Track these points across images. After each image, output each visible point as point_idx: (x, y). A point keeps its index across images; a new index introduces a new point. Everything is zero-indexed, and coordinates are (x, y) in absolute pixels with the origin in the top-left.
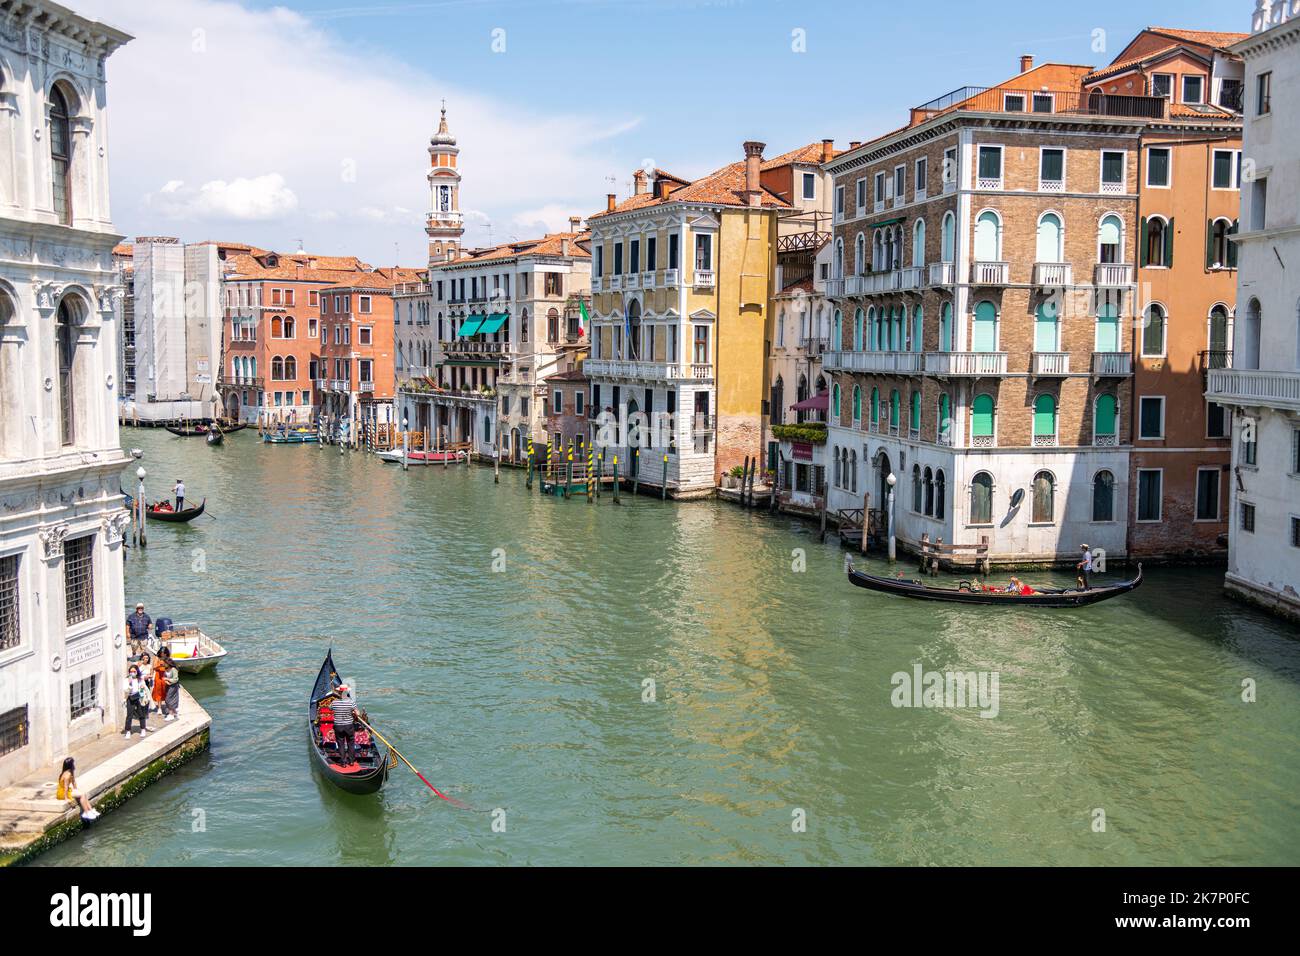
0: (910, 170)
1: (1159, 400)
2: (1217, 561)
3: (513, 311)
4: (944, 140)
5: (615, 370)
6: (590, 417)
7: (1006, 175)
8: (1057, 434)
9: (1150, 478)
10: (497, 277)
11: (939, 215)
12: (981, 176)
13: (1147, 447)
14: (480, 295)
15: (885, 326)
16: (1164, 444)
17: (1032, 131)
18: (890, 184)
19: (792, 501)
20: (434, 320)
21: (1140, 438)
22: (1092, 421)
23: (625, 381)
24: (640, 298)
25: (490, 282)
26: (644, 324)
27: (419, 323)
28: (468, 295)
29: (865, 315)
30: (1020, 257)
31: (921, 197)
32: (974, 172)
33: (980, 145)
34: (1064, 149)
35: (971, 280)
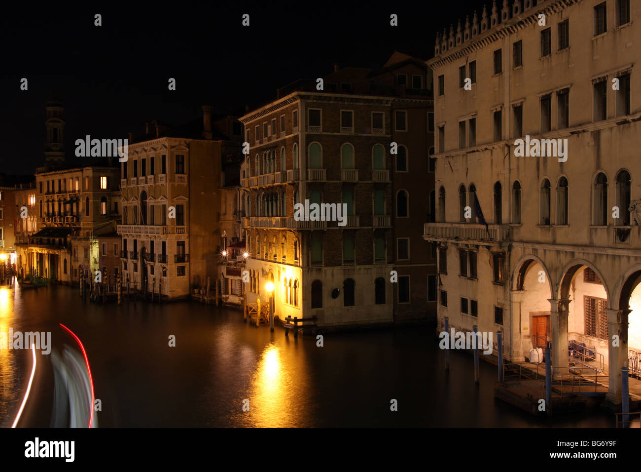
0: (278, 121)
1: (407, 240)
3: (81, 198)
4: (292, 106)
5: (133, 230)
6: (122, 257)
7: (323, 124)
8: (355, 259)
9: (403, 280)
10: (71, 179)
11: (291, 145)
12: (310, 125)
13: (401, 264)
14: (63, 189)
15: (270, 203)
16: (411, 262)
17: (336, 102)
18: (270, 128)
19: (229, 301)
20: (38, 204)
21: (398, 259)
22: (373, 251)
24: (147, 190)
25: (68, 182)
26: (149, 204)
28: (56, 190)
29: (261, 198)
30: (332, 166)
31: (283, 136)
32: (306, 123)
33: (309, 109)
34: (353, 111)
35: (307, 179)
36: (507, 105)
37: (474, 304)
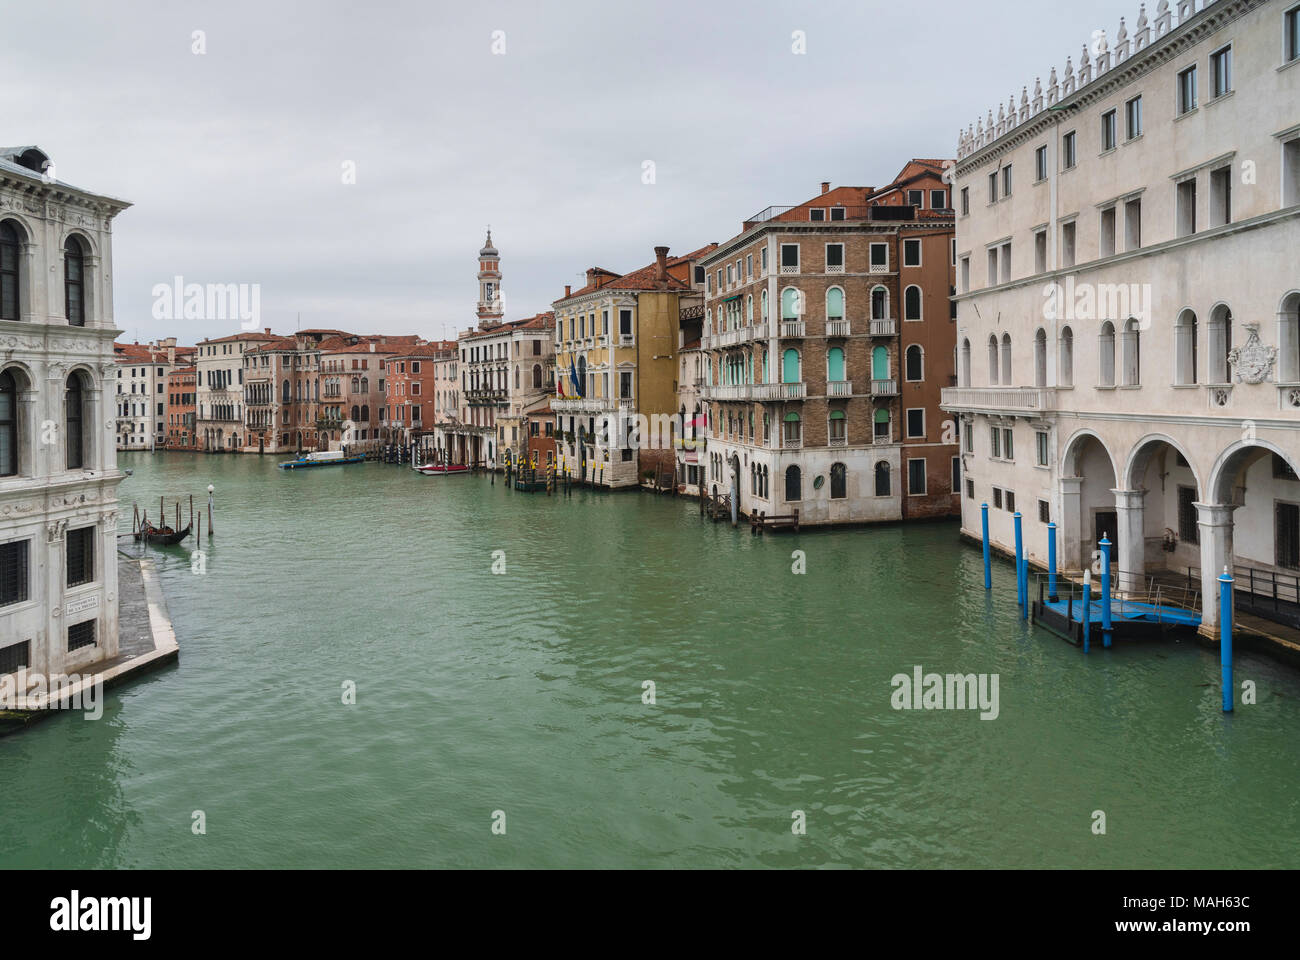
0: (744, 263)
1: (921, 411)
2: (954, 517)
3: (509, 367)
4: (760, 242)
5: (569, 405)
6: (556, 439)
7: (802, 263)
8: (846, 436)
9: (917, 465)
10: (499, 345)
11: (759, 292)
12: (784, 265)
13: (913, 443)
14: (488, 358)
15: (735, 368)
16: (926, 441)
17: (818, 234)
18: (734, 271)
19: (686, 492)
20: (460, 376)
21: (908, 437)
22: (872, 427)
23: (577, 412)
24: (585, 355)
25: (495, 348)
26: (588, 373)
27: (450, 379)
28: (482, 358)
29: (725, 361)
30: (814, 318)
31: (750, 281)
32: (778, 263)
33: (782, 244)
34: (843, 244)
35: (779, 335)
36: (1053, 223)
37: (1010, 496)
